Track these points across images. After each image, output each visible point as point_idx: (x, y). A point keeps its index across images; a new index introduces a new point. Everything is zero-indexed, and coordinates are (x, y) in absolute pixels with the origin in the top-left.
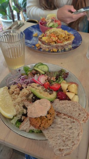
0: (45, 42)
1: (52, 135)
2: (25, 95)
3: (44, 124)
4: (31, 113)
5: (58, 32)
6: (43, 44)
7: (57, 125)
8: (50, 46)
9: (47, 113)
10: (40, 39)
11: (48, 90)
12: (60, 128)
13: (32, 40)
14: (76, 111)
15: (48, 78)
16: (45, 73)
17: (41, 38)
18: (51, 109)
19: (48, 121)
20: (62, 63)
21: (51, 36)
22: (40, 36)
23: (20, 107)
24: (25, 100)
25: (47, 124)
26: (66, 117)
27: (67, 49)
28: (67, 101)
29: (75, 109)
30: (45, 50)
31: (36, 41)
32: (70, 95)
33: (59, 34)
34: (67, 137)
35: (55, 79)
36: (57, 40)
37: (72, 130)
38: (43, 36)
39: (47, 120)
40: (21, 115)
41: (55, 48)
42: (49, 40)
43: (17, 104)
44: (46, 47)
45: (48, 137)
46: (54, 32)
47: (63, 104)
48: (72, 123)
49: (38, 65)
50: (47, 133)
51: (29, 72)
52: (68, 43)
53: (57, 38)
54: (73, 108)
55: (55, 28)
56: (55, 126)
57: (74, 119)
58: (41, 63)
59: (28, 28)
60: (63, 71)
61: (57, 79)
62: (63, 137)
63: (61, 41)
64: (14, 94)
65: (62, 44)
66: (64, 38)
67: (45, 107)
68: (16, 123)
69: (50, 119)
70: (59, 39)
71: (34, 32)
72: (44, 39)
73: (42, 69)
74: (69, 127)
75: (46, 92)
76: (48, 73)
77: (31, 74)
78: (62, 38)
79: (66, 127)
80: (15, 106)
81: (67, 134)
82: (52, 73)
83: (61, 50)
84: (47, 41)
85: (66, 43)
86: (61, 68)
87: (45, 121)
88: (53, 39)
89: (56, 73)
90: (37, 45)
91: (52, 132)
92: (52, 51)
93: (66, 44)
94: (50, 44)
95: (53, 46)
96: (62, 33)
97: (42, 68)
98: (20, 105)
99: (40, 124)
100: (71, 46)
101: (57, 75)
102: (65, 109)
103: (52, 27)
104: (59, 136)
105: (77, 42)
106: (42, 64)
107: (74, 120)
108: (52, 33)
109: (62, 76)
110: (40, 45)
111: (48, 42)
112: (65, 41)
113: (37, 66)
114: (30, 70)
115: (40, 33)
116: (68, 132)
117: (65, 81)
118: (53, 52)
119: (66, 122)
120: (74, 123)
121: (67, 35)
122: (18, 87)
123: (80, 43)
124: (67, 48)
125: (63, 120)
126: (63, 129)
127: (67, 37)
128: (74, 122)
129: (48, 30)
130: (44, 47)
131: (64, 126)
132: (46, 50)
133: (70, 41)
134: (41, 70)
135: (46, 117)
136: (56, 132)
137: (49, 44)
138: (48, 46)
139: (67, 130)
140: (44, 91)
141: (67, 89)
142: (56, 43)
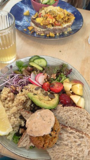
0: (39, 24)
1: (58, 154)
2: (21, 102)
3: (48, 144)
4: (31, 131)
5: (55, 12)
6: (37, 26)
7: (63, 142)
8: (45, 30)
9: (52, 130)
10: (33, 20)
11: (49, 93)
12: (67, 145)
13: (23, 20)
14: (84, 121)
15: (47, 76)
16: (44, 69)
17: (35, 19)
18: (55, 123)
19: (53, 140)
20: (60, 51)
21: (47, 17)
22: (33, 17)
23: (17, 119)
24: (22, 109)
25: (52, 143)
26: (73, 131)
27: (66, 33)
28: (72, 108)
29: (82, 119)
30: (40, 35)
31: (28, 22)
32: (75, 99)
33: (57, 14)
34: (75, 157)
35: (56, 76)
36: (54, 23)
37: (81, 147)
38: (37, 17)
39: (51, 139)
40: (18, 128)
41: (52, 33)
42: (45, 22)
43: (12, 115)
44: (41, 31)
45: (54, 157)
46: (50, 11)
47: (67, 111)
48: (81, 139)
49: (34, 58)
50: (52, 152)
51: (24, 69)
52: (67, 26)
53: (54, 20)
54: (80, 116)
55: (52, 6)
56: (60, 143)
57: (83, 133)
58: (37, 56)
59: (17, 3)
60: (65, 66)
61: (57, 76)
62: (71, 156)
63: (60, 23)
64: (7, 101)
65: (60, 27)
66: (63, 19)
67: (49, 122)
68: (13, 138)
69: (55, 137)
70: (56, 20)
71: (25, 10)
72: (39, 20)
73: (40, 64)
74: (77, 144)
75: (47, 96)
76: (47, 69)
77: (27, 71)
78: (60, 20)
79: (73, 144)
80: (10, 118)
81: (75, 153)
82: (51, 69)
83: (59, 33)
84: (42, 23)
85: (65, 25)
86: (62, 61)
87: (50, 139)
88: (49, 21)
89: (56, 69)
90: (30, 28)
91: (58, 151)
92: (48, 35)
93: (65, 27)
94: (46, 27)
95: (50, 29)
96: (60, 13)
97: (38, 62)
98: (16, 116)
99: (44, 144)
100: (70, 29)
101: (57, 71)
102: (70, 119)
103: (48, 4)
104: (66, 156)
105: (78, 23)
106: (39, 58)
107: (84, 135)
108: (48, 13)
109: (63, 73)
110: (34, 28)
111: (43, 25)
112: (64, 23)
113: (32, 60)
114: (24, 65)
115: (32, 10)
116: (77, 150)
117: (67, 80)
118: (50, 37)
119: (73, 138)
120: (83, 139)
121: (66, 16)
122: (12, 91)
123: (81, 25)
124: (66, 31)
125: (70, 135)
126: (70, 147)
127: (67, 18)
128: (83, 137)
129: (43, 8)
130: (39, 30)
131: (71, 142)
132: (42, 35)
133: (70, 23)
134: (38, 65)
135: (50, 134)
136: (62, 151)
137: (44, 27)
138: (44, 30)
139: (76, 147)
140: (44, 94)
141: (71, 90)
142: (53, 26)
